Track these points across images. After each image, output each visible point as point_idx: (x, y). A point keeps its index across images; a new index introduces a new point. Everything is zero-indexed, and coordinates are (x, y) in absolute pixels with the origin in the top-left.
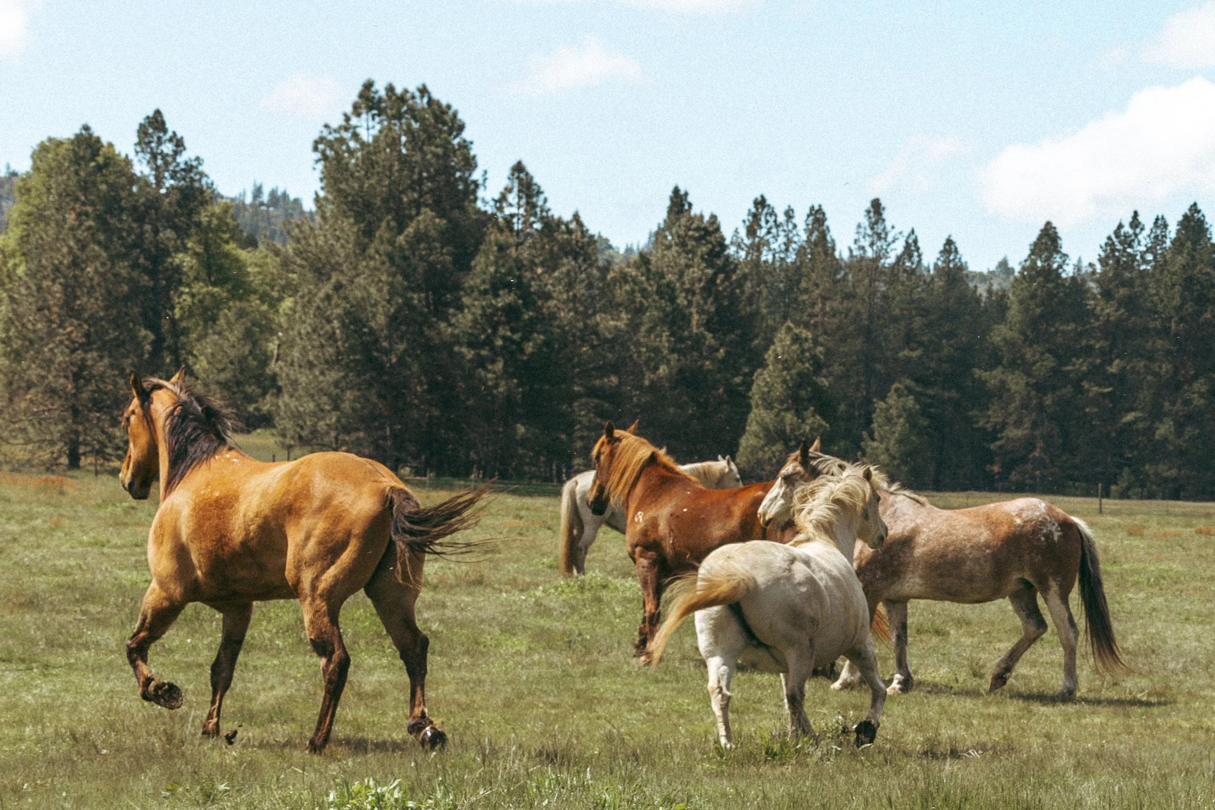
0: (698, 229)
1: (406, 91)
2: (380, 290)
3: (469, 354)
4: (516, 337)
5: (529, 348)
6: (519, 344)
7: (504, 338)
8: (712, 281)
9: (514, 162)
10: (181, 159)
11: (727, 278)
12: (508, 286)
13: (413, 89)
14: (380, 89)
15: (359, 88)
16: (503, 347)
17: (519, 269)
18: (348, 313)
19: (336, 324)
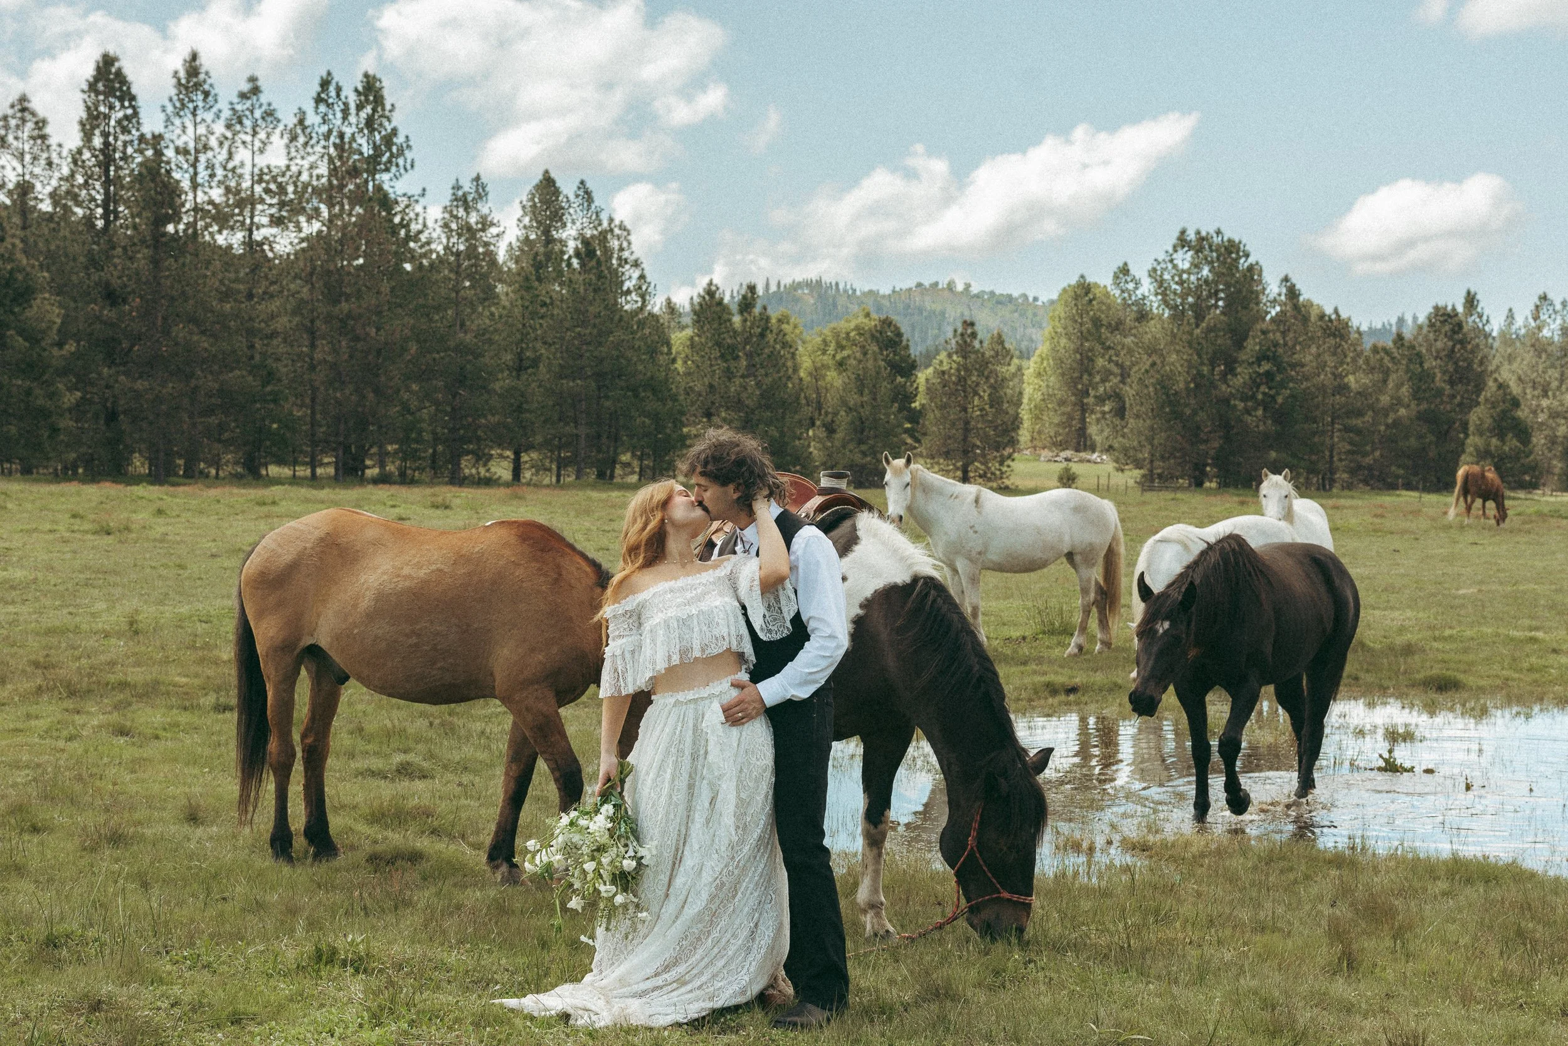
0: (1443, 315)
1: (1208, 233)
2: (1182, 366)
3: (1241, 405)
4: (1272, 392)
5: (1280, 400)
6: (1273, 397)
7: (1264, 394)
8: (1453, 351)
9: (1282, 276)
10: (1138, 292)
11: (1464, 348)
12: (1268, 359)
13: (1212, 232)
14: (1191, 236)
15: (1176, 234)
16: (1263, 400)
17: (1275, 346)
18: (1160, 382)
19: (1151, 389)
